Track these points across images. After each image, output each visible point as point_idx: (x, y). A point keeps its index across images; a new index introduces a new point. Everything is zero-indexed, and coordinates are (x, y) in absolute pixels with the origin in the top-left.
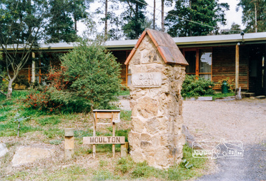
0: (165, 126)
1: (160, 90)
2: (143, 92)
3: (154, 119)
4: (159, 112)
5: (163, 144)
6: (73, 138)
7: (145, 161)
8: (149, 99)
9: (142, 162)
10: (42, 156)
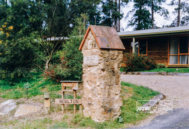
0: (101, 92)
1: (98, 67)
2: (89, 69)
3: (95, 87)
4: (97, 82)
5: (99, 105)
6: (49, 100)
7: (90, 117)
8: (92, 73)
9: (88, 117)
10: (33, 111)
